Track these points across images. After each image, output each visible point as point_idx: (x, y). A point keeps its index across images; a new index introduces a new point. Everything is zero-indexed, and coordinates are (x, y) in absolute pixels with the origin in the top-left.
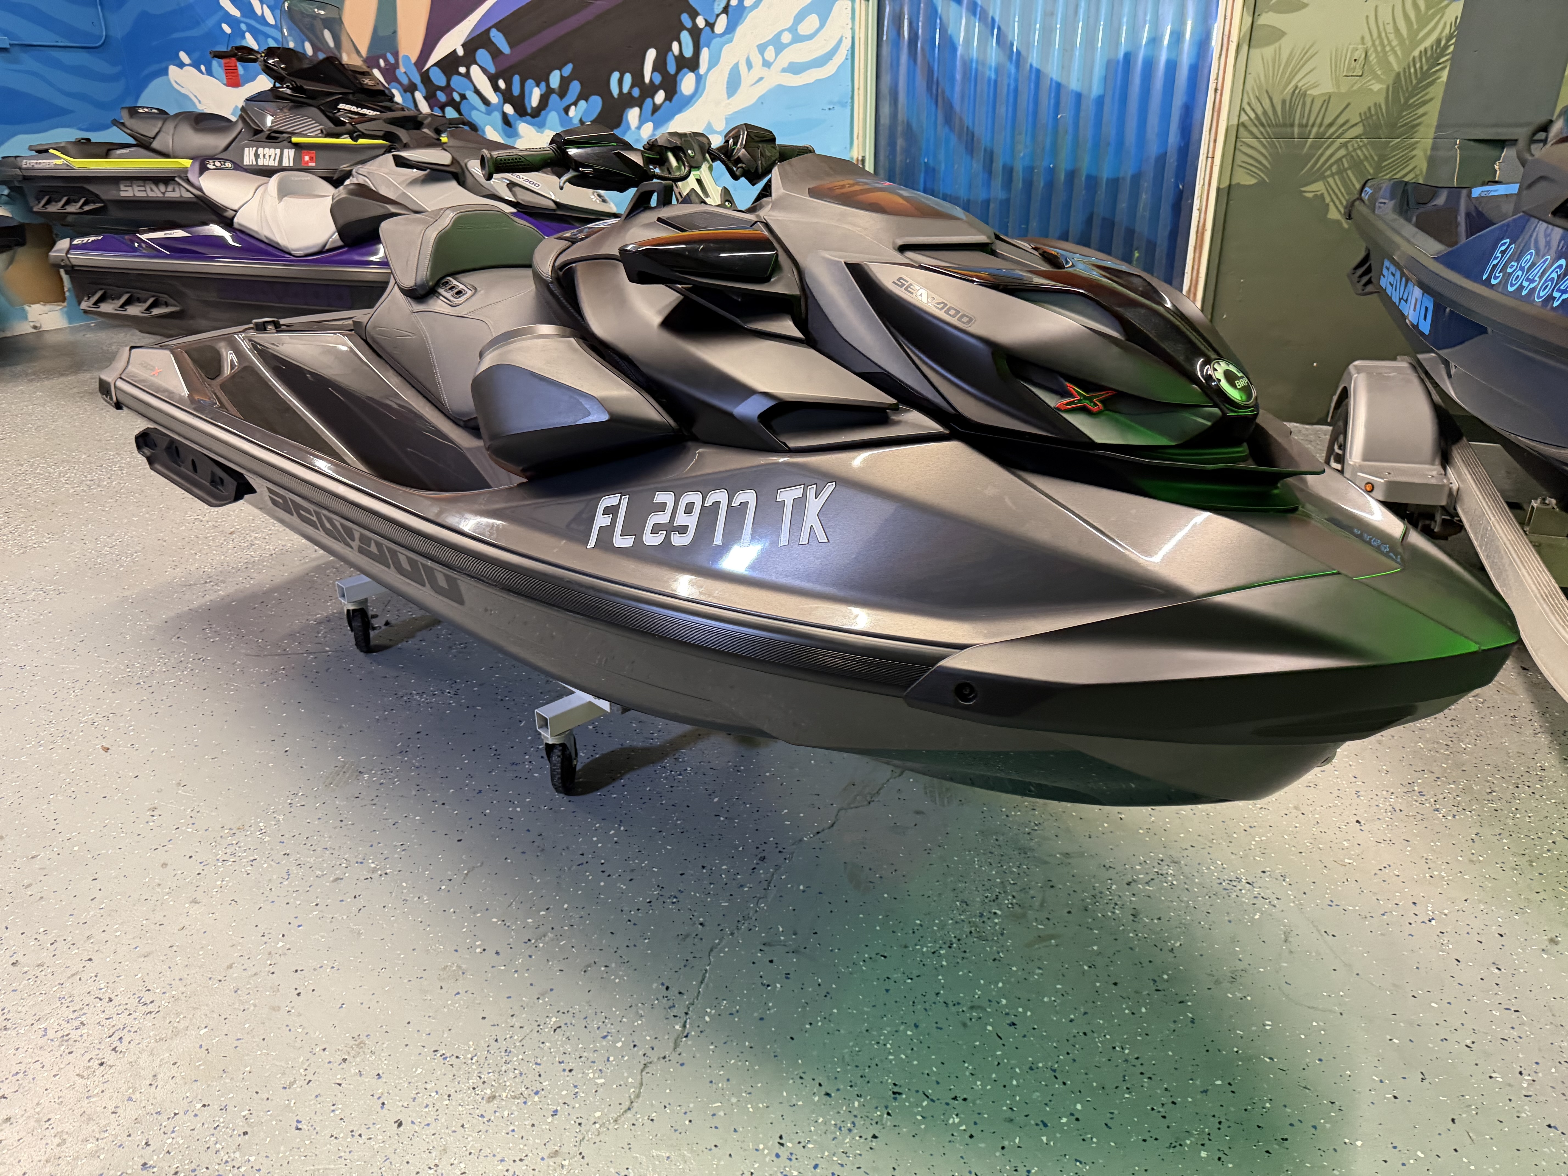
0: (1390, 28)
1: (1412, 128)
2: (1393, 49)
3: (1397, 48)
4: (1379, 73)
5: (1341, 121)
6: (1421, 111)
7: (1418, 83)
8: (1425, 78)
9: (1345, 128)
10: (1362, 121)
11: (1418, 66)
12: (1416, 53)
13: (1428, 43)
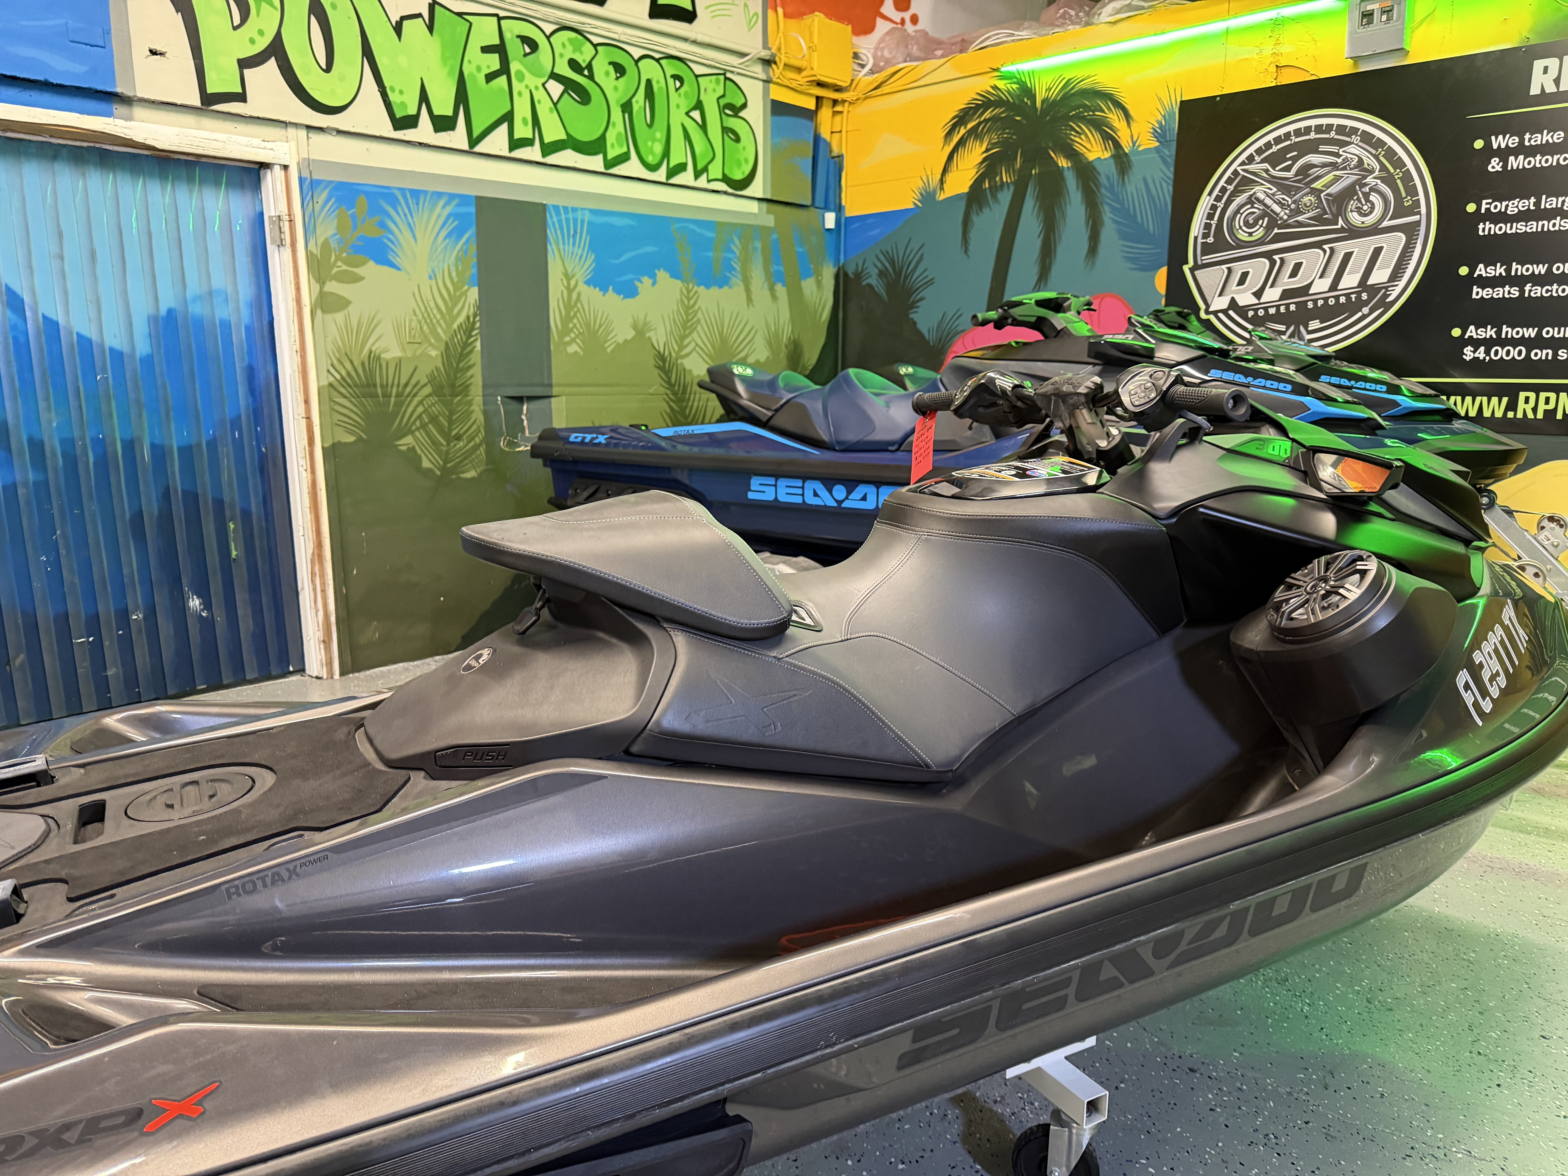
0: (432, 305)
1: (466, 388)
2: (438, 321)
3: (442, 322)
4: (433, 341)
5: (413, 382)
6: (469, 374)
7: (462, 351)
8: (466, 348)
9: (418, 387)
10: (429, 382)
11: (459, 337)
12: (455, 326)
13: (461, 319)
